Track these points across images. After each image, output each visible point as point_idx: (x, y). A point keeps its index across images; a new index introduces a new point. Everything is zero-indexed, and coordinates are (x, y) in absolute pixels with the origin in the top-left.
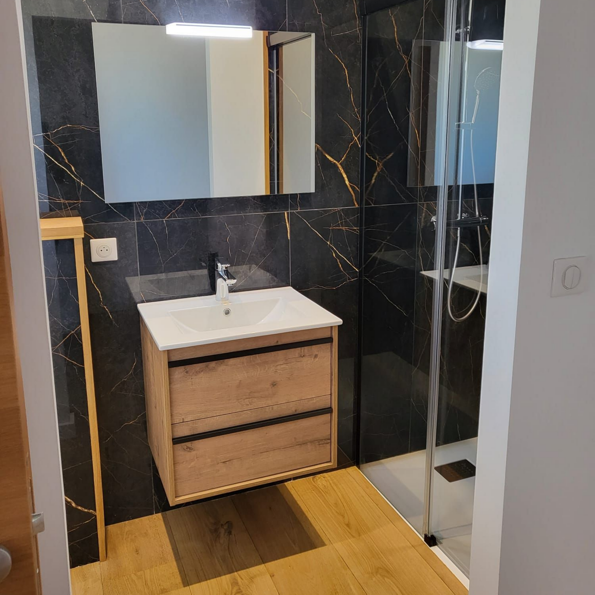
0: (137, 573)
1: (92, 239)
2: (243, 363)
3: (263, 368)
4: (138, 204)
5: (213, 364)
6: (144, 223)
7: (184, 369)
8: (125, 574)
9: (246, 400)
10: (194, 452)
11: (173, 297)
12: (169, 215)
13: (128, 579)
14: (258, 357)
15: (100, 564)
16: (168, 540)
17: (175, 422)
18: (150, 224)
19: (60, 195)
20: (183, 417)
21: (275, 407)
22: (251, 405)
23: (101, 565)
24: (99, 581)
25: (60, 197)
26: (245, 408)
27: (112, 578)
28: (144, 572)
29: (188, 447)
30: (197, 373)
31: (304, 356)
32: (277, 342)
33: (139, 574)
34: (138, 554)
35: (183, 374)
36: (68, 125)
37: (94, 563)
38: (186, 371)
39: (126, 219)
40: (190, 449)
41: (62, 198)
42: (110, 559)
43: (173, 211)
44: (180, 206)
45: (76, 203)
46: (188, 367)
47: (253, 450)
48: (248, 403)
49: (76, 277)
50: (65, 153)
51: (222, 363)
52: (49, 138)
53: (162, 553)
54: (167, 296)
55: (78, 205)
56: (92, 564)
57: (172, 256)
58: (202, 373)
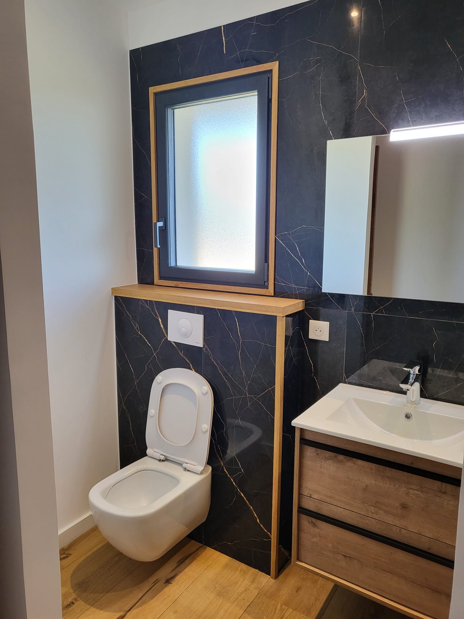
0: (283, 606)
1: (311, 320)
2: (371, 469)
3: (393, 484)
4: (350, 296)
5: (341, 457)
6: (353, 313)
7: (315, 451)
8: (276, 600)
9: (371, 507)
10: (317, 529)
11: (372, 386)
12: (377, 310)
13: (274, 605)
14: (388, 469)
15: (269, 578)
16: (325, 598)
17: (303, 493)
18: (359, 316)
19: (292, 281)
20: (311, 492)
21: (404, 531)
22: (376, 514)
23: (270, 580)
24: (258, 590)
25: (292, 282)
26: (370, 515)
27: (267, 595)
28: (288, 609)
29: (313, 522)
30: (327, 459)
31: (445, 493)
32: (412, 463)
33: (284, 607)
34: (297, 592)
35: (314, 454)
36: (304, 226)
37: (267, 575)
38: (316, 452)
39: (339, 308)
40: (315, 525)
41: (294, 283)
42: (278, 581)
43: (381, 307)
44: (388, 303)
45: (303, 289)
46: (319, 451)
47: (375, 562)
48: (374, 512)
49: (276, 346)
50: (299, 248)
51: (350, 460)
52: (290, 236)
53: (312, 605)
54: (367, 384)
55: (304, 291)
56: (266, 575)
57: (375, 348)
58: (331, 461)
